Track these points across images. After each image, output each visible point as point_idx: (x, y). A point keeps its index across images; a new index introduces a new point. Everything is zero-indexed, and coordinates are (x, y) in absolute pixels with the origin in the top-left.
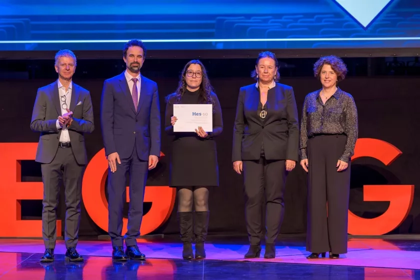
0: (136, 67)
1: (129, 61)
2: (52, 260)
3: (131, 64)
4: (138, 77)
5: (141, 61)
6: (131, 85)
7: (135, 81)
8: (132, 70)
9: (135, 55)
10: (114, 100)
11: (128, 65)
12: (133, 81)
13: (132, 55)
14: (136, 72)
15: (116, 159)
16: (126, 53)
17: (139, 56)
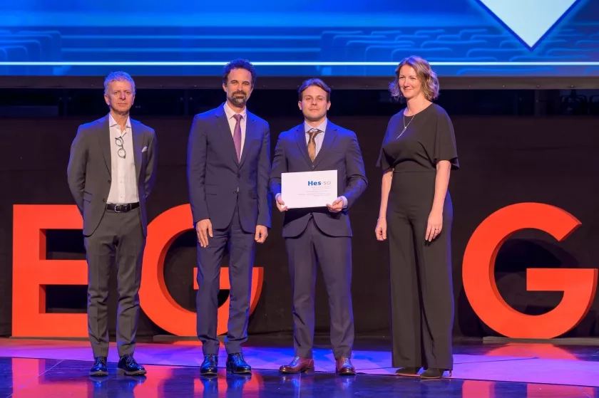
0: (242, 98)
1: (230, 89)
2: (107, 373)
3: (234, 93)
4: (243, 113)
5: (248, 90)
6: (232, 123)
7: (238, 118)
8: (234, 103)
9: (239, 82)
10: (207, 143)
11: (229, 95)
12: (235, 117)
13: (236, 82)
14: (240, 106)
15: (208, 229)
16: (226, 79)
17: (245, 83)
